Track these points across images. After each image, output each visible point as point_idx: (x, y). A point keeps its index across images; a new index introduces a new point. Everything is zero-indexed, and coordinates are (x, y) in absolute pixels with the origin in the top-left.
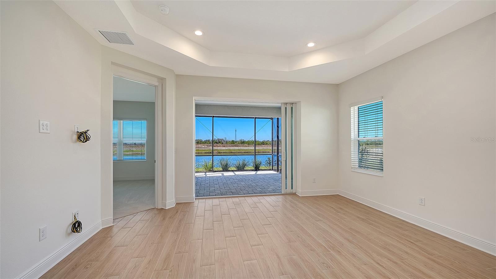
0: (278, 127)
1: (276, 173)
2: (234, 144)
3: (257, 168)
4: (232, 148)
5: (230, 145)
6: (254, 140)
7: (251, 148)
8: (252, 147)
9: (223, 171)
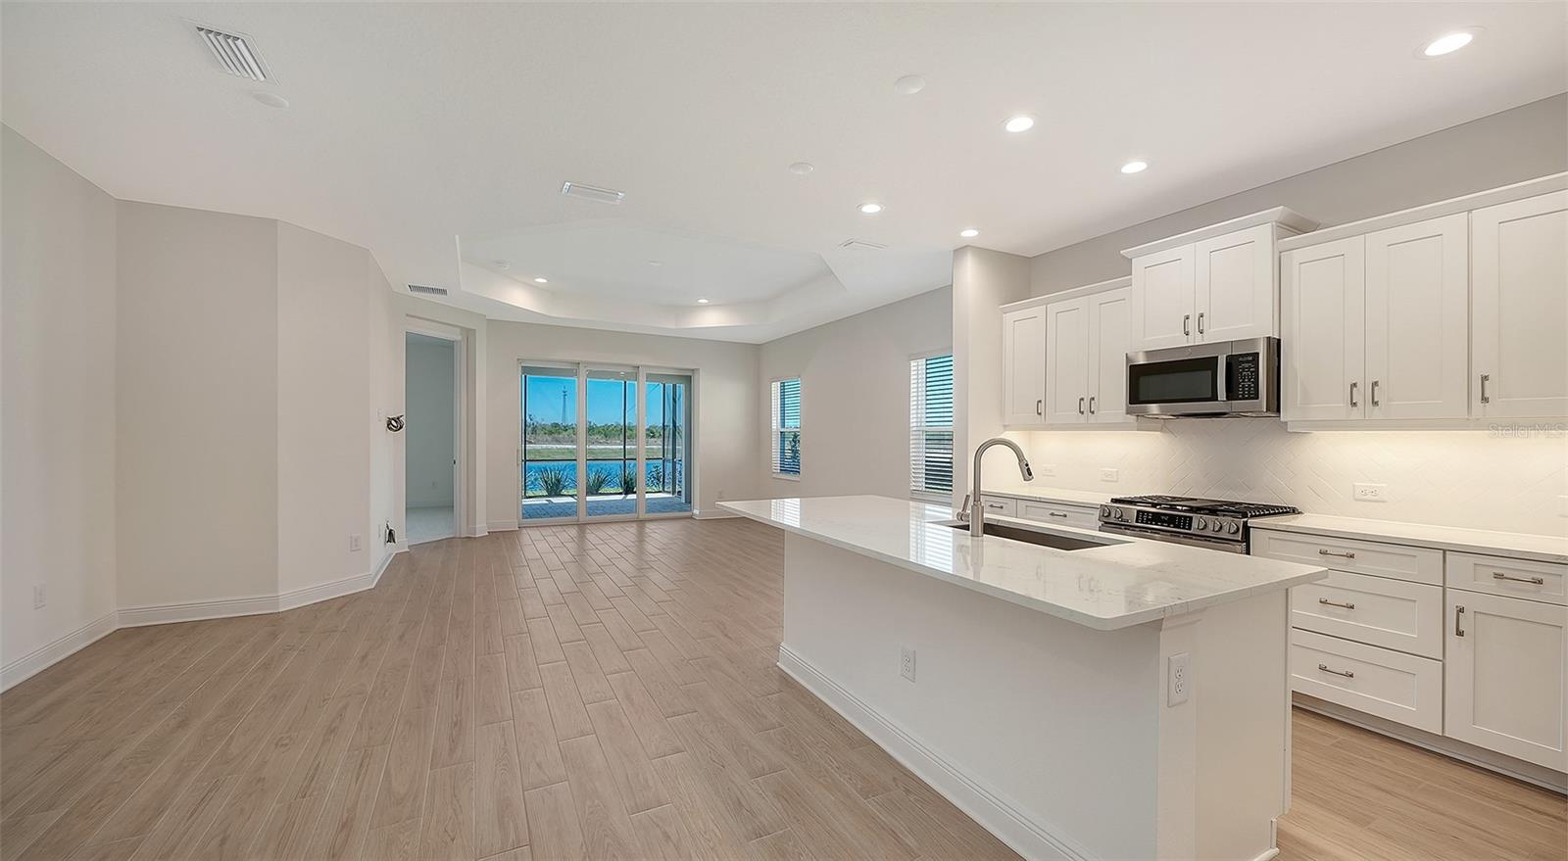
0: (674, 400)
1: (671, 496)
2: (559, 433)
3: (629, 488)
4: (554, 446)
5: (549, 439)
6: (622, 424)
7: (614, 447)
8: (615, 444)
9: (550, 495)
